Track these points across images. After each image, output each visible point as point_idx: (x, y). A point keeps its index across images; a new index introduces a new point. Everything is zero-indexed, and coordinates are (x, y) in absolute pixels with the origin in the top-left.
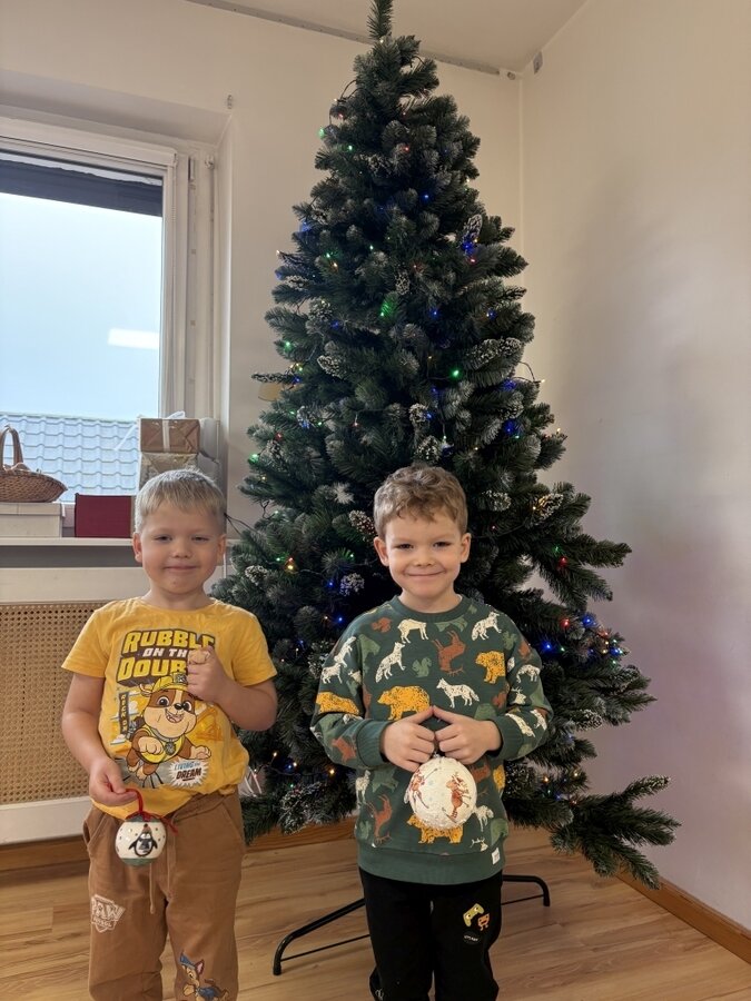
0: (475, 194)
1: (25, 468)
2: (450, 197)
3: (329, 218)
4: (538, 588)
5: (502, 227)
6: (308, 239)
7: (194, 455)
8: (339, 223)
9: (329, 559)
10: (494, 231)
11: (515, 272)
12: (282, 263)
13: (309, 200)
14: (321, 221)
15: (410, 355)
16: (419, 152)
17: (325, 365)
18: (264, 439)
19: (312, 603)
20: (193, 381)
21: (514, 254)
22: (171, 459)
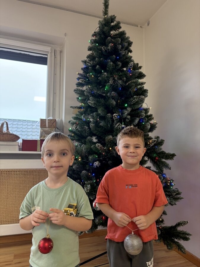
0: (131, 57)
1: (9, 132)
2: (124, 58)
3: (91, 63)
4: (149, 166)
5: (139, 66)
6: (86, 70)
7: (54, 129)
8: (94, 65)
9: (90, 157)
10: (136, 67)
11: (142, 78)
12: (78, 76)
13: (86, 59)
14: (89, 64)
15: (113, 100)
16: (116, 45)
17: (90, 103)
18: (73, 124)
19: (86, 170)
20: (55, 109)
21: (142, 73)
22: (48, 130)
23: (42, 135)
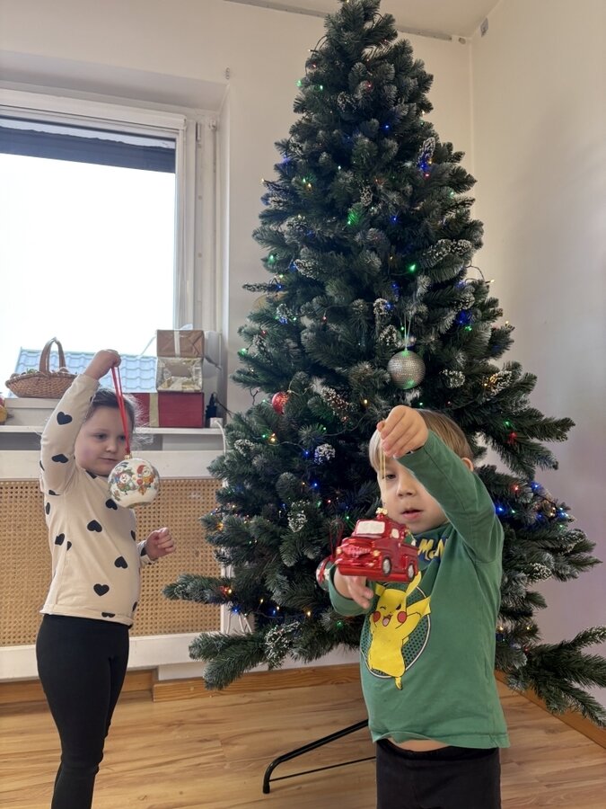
0: (430, 126)
1: (67, 371)
2: (407, 126)
3: (304, 148)
4: (491, 464)
5: (453, 152)
6: (287, 170)
7: (199, 359)
8: (312, 153)
9: (304, 432)
10: (445, 154)
11: (465, 189)
12: (266, 190)
13: (287, 136)
14: (299, 152)
15: (373, 254)
16: (381, 88)
17: (300, 267)
18: (250, 335)
19: (291, 471)
21: (464, 172)
22: (181, 362)
23: (163, 378)
